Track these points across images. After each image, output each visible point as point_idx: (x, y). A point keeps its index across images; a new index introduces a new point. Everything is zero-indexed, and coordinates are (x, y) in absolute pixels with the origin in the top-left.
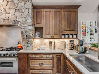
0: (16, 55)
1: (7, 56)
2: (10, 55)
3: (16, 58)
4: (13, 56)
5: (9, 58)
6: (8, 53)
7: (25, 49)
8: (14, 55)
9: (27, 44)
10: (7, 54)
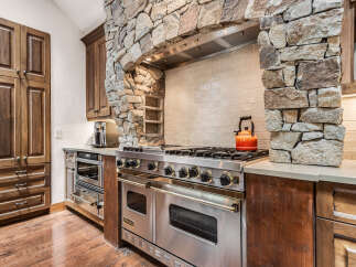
0: (237, 180)
1: (194, 180)
2: (205, 177)
3: (236, 201)
4: (217, 183)
5: (199, 193)
6: (195, 167)
7: (284, 156)
8: (225, 181)
9: (296, 127)
10: (193, 172)
